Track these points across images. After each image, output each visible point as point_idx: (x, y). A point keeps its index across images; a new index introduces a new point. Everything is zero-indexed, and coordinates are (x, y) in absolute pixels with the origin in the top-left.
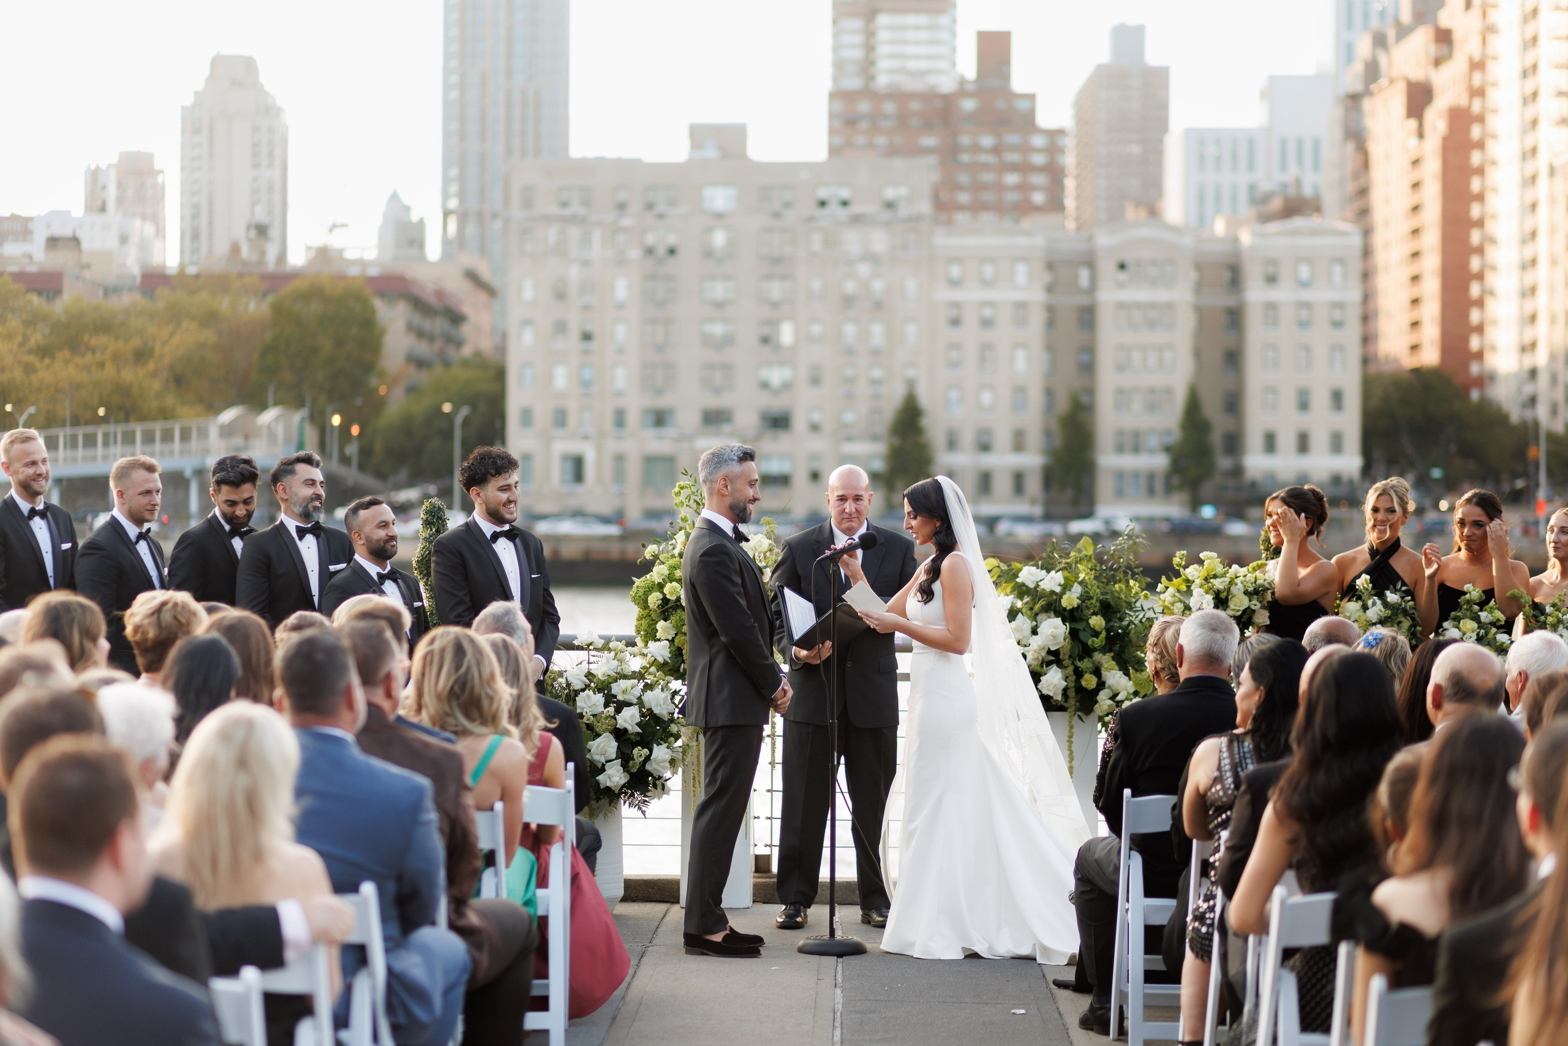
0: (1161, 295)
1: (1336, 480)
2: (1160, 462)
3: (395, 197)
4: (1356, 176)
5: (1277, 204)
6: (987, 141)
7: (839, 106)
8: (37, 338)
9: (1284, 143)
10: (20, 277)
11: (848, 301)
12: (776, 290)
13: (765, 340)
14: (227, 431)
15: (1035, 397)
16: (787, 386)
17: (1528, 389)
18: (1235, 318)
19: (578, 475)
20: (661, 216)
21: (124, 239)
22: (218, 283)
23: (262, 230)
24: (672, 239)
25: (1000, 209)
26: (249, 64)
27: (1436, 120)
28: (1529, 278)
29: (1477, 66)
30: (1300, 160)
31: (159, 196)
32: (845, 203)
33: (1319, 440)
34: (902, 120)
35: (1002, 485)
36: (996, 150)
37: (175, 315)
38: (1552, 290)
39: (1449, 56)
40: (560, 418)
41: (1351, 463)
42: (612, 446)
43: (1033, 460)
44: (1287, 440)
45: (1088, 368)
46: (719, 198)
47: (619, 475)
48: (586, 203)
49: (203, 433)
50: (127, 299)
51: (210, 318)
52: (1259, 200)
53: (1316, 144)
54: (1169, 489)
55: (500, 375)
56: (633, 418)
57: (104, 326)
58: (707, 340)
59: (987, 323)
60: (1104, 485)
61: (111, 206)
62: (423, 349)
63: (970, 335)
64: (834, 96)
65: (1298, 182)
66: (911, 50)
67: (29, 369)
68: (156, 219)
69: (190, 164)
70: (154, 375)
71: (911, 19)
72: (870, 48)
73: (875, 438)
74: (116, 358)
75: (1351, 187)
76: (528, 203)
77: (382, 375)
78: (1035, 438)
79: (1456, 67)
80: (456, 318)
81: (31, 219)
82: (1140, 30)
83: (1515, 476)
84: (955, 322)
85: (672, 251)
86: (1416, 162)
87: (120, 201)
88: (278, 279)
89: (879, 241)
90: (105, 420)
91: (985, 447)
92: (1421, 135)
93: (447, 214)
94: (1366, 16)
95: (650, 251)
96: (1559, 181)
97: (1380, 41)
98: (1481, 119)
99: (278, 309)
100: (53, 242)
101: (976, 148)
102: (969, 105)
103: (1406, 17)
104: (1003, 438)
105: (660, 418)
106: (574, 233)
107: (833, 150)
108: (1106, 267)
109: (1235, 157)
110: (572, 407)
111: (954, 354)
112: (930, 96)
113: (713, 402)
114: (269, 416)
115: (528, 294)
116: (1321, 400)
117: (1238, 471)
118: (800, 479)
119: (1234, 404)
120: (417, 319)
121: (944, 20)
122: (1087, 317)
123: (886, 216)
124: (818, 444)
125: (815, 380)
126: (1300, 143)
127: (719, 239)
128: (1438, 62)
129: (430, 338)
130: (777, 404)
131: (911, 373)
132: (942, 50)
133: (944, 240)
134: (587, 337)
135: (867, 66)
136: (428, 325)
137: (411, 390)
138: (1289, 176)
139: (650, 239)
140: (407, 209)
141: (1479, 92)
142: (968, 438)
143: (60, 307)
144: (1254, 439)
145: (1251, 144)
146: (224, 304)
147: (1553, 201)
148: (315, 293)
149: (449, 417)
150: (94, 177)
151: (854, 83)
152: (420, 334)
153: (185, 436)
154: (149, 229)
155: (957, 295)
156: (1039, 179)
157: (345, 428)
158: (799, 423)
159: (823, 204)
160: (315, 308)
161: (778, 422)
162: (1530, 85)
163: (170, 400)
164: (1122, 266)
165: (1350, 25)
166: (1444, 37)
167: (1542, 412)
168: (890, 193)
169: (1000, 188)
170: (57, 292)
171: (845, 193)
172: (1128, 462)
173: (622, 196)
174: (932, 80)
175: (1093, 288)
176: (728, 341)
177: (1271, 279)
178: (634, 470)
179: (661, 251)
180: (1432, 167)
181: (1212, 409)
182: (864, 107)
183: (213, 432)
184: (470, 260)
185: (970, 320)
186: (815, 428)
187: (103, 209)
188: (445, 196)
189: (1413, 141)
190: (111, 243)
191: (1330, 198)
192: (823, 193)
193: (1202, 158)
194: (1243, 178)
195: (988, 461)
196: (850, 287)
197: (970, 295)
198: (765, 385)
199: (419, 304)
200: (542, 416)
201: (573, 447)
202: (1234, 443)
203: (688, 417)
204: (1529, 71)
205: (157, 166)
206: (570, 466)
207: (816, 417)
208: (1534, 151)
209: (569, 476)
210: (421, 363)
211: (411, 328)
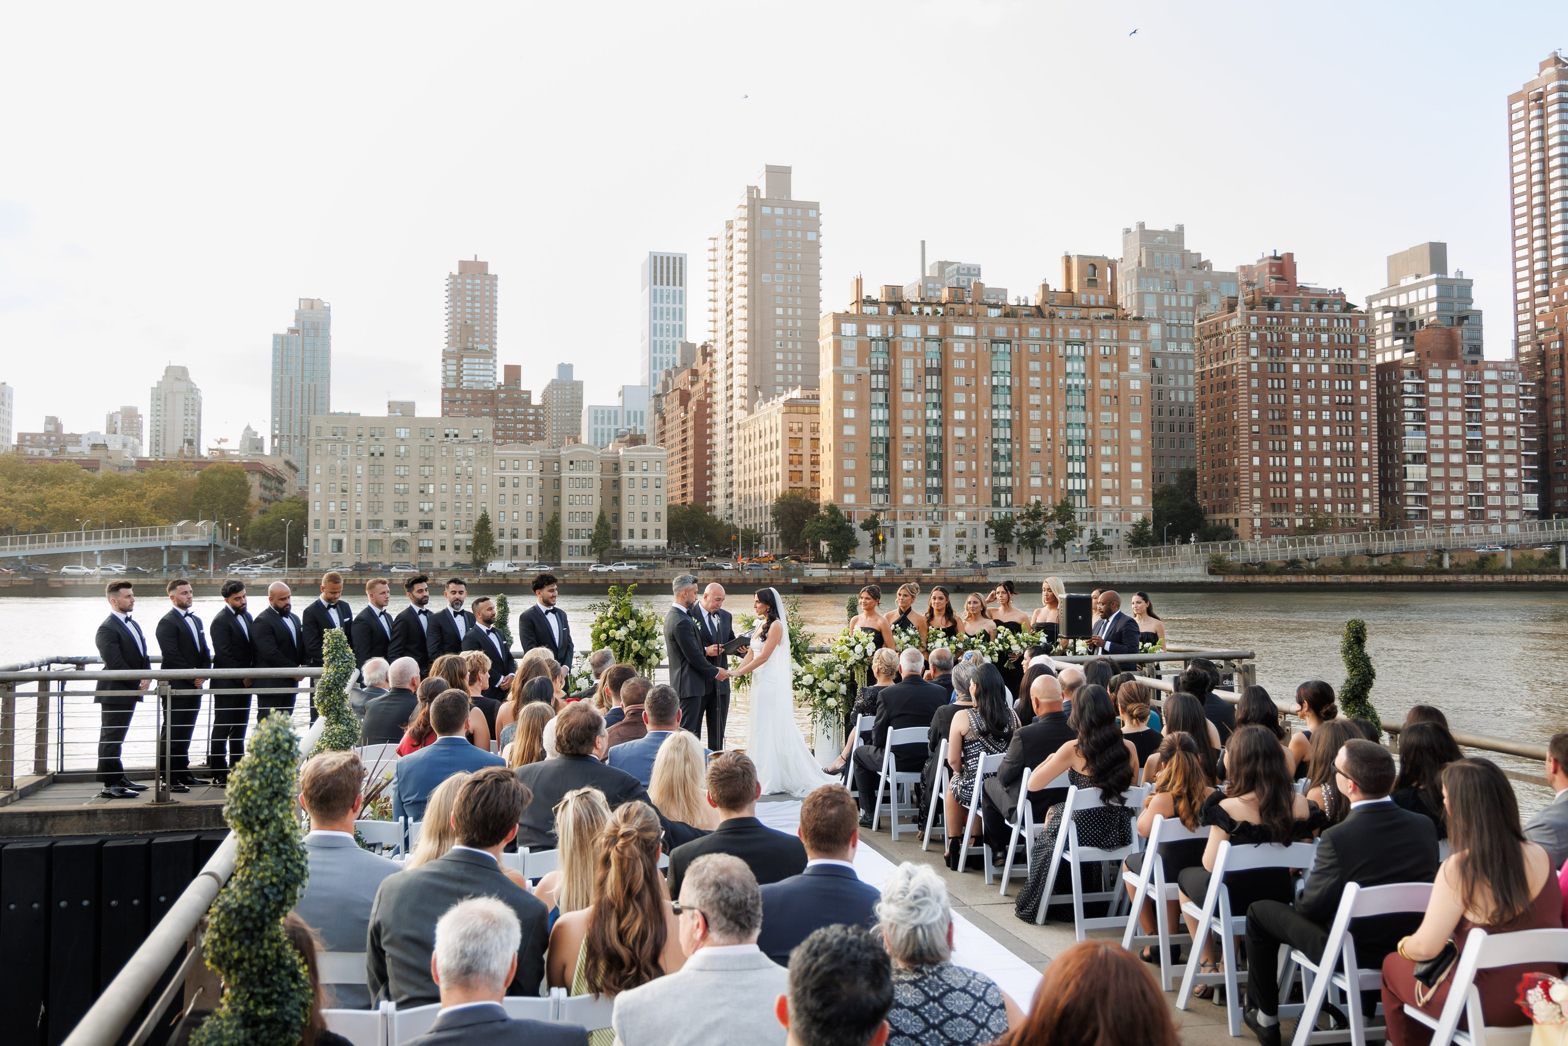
0: (588, 475)
1: (658, 548)
2: (588, 541)
3: (248, 428)
4: (659, 427)
5: (628, 437)
6: (510, 411)
7: (446, 395)
8: (90, 488)
9: (629, 412)
10: (78, 462)
11: (458, 475)
12: (427, 471)
13: (422, 492)
14: (181, 530)
15: (536, 515)
16: (431, 510)
17: (729, 512)
18: (617, 484)
19: (340, 549)
20: (377, 439)
21: (125, 445)
22: (174, 465)
23: (190, 442)
24: (382, 449)
25: (515, 439)
26: (184, 370)
27: (692, 406)
28: (729, 468)
29: (709, 385)
30: (635, 421)
31: (140, 426)
32: (456, 436)
33: (651, 532)
34: (474, 401)
35: (522, 551)
36: (513, 414)
37: (154, 479)
38: (739, 474)
39: (697, 381)
40: (332, 523)
41: (663, 542)
42: (355, 535)
43: (534, 541)
44: (638, 533)
45: (558, 504)
46: (403, 433)
47: (358, 548)
48: (344, 434)
49: (170, 531)
50: (129, 473)
51: (171, 480)
52: (620, 436)
53: (642, 413)
54: (590, 553)
55: (305, 505)
56: (364, 524)
57: (121, 484)
58: (397, 491)
59: (516, 485)
60: (564, 551)
61: (119, 431)
62: (267, 494)
63: (509, 490)
64: (444, 391)
65: (635, 428)
66: (477, 373)
67: (86, 502)
68: (139, 436)
69: (156, 413)
70: (146, 505)
71: (477, 360)
72: (459, 371)
73: (469, 532)
74: (128, 498)
75: (658, 432)
76: (319, 435)
77: (249, 505)
78: (535, 532)
79: (701, 385)
80: (281, 481)
81: (80, 436)
82: (570, 366)
83: (727, 546)
84: (503, 485)
85: (382, 454)
86: (684, 422)
87: (122, 429)
88: (202, 463)
89: (471, 451)
90: (122, 525)
91: (515, 536)
92: (686, 412)
93: (274, 437)
94: (661, 364)
95: (373, 454)
96: (741, 431)
97: (668, 374)
98: (710, 406)
99: (202, 477)
100: (94, 446)
101: (506, 413)
102: (502, 396)
103: (678, 364)
104: (522, 532)
105: (376, 524)
106: (339, 446)
107: (444, 413)
108: (565, 463)
109: (609, 418)
110: (337, 519)
111: (502, 497)
112: (486, 391)
113: (400, 518)
114: (200, 524)
115: (318, 472)
116: (651, 517)
117: (619, 545)
118: (437, 549)
119: (617, 518)
120: (264, 482)
121: (491, 361)
122: (557, 483)
123: (474, 441)
124: (444, 535)
125: (443, 509)
126: (635, 413)
127: (402, 449)
128: (692, 384)
129: (270, 490)
130: (427, 518)
131: (484, 505)
132: (491, 373)
133: (497, 450)
134: (343, 491)
135: (459, 378)
136: (269, 484)
137: (263, 512)
138: (631, 427)
139: (372, 449)
140: (256, 434)
141: (710, 395)
142: (507, 532)
143: (100, 475)
144: (625, 533)
145: (616, 412)
146: (177, 474)
147: (740, 439)
148: (220, 470)
149: (284, 524)
150: (111, 418)
151: (453, 386)
152: (266, 488)
153: (161, 532)
154: (137, 441)
155: (503, 474)
156: (531, 426)
157: (233, 528)
158: (436, 526)
159: (447, 436)
160: (218, 477)
161: (427, 525)
162: (729, 393)
163: (153, 517)
164: (572, 463)
165: (655, 368)
166: (695, 373)
167: (736, 521)
168: (475, 432)
169: (515, 429)
170: (97, 469)
171: (456, 432)
172: (574, 541)
173: (360, 431)
174: (486, 385)
175: (559, 471)
176: (406, 492)
177: (632, 469)
178: (364, 546)
179: (377, 454)
180: (690, 424)
181: (609, 519)
182: (458, 395)
183: (175, 530)
184: (286, 456)
185: (509, 484)
186: (443, 528)
187: (115, 433)
188: (273, 429)
189: (682, 414)
190: (118, 447)
191: (649, 436)
192: (447, 431)
193: (596, 418)
194: (613, 427)
195: (515, 541)
196: (458, 470)
197: (509, 474)
198: (422, 510)
199: (265, 475)
200: (324, 523)
201: (338, 536)
202: (617, 534)
203: (388, 524)
204: (729, 387)
205: (139, 413)
206: (335, 544)
207: (443, 523)
208: (731, 418)
209: (335, 549)
210: (265, 500)
211: (261, 485)
